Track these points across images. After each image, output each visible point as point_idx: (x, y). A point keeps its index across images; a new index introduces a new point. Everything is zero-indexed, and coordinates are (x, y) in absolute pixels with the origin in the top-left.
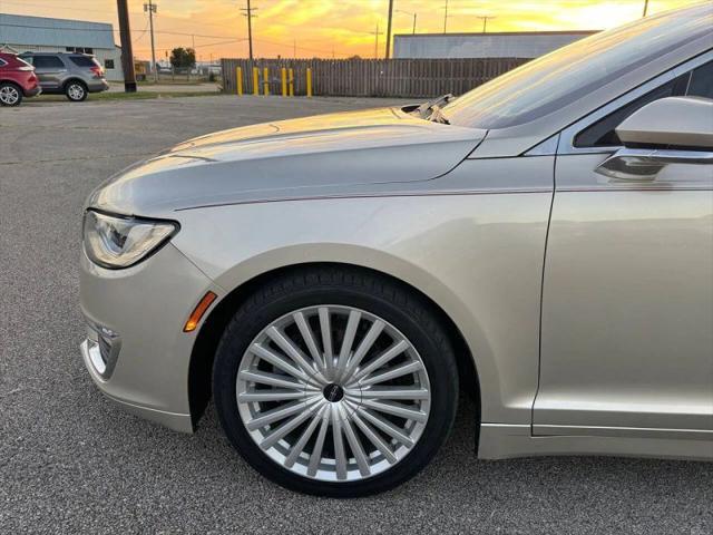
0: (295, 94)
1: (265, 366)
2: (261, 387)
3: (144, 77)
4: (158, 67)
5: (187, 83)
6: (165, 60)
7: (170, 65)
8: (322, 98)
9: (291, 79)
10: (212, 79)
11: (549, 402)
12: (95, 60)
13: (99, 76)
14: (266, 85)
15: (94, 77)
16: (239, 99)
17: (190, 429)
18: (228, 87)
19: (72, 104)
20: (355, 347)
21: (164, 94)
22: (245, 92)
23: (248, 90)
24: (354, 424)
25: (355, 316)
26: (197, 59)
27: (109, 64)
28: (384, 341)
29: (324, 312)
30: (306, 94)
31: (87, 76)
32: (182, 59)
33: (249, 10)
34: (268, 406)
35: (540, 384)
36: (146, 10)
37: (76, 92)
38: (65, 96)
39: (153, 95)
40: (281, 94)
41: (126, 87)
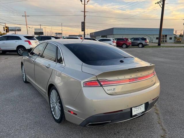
13: (146, 42)
38: (138, 47)
41: (158, 44)
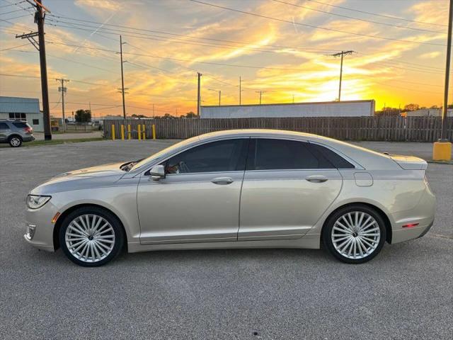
0: (146, 138)
1: (73, 232)
2: (72, 237)
3: (57, 129)
4: (66, 121)
5: (85, 131)
6: (71, 118)
7: (75, 120)
8: (162, 140)
9: (144, 130)
10: (100, 129)
11: (144, 235)
12: (27, 124)
13: (29, 133)
14: (129, 134)
15: (27, 134)
16: (113, 142)
17: (53, 250)
18: (107, 136)
19: (13, 149)
20: (95, 225)
21: (67, 141)
22: (116, 138)
23: (118, 137)
24: (96, 246)
25: (95, 217)
26: (92, 116)
27: (36, 122)
28: (103, 223)
29: (87, 216)
30: (152, 138)
31: (22, 133)
32: (83, 117)
33: (123, 89)
34: (74, 242)
35: (141, 231)
36: (59, 90)
37: (15, 142)
38: (8, 145)
39: (61, 142)
40: (138, 138)
41: (46, 137)
